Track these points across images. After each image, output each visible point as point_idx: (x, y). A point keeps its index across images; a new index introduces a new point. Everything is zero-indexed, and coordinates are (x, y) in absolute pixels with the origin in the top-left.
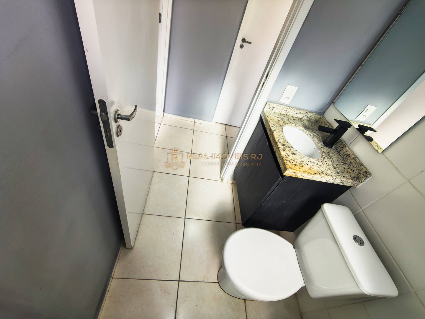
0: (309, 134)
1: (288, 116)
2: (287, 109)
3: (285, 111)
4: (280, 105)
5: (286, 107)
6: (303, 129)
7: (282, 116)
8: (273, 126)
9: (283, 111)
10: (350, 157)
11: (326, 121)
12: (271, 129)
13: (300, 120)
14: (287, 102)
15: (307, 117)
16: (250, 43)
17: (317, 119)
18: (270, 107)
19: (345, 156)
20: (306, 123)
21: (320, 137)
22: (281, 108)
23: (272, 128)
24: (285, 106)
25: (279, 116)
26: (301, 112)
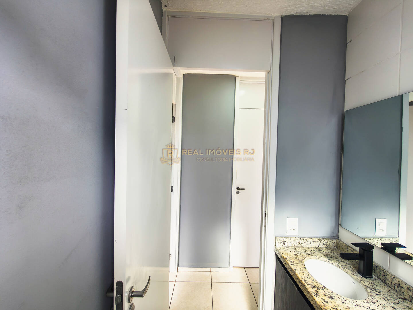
0: (336, 265)
1: (304, 247)
2: (299, 241)
3: (298, 243)
4: (289, 238)
5: (297, 239)
6: (326, 259)
7: (297, 249)
8: (292, 263)
9: (295, 243)
10: (402, 287)
11: (345, 245)
12: (291, 269)
13: (318, 249)
14: (295, 233)
15: (324, 244)
16: (244, 189)
17: (335, 244)
18: (281, 242)
19: (396, 287)
20: (326, 251)
21: (351, 266)
22: (291, 240)
23: (292, 266)
25: (294, 250)
26: (314, 240)
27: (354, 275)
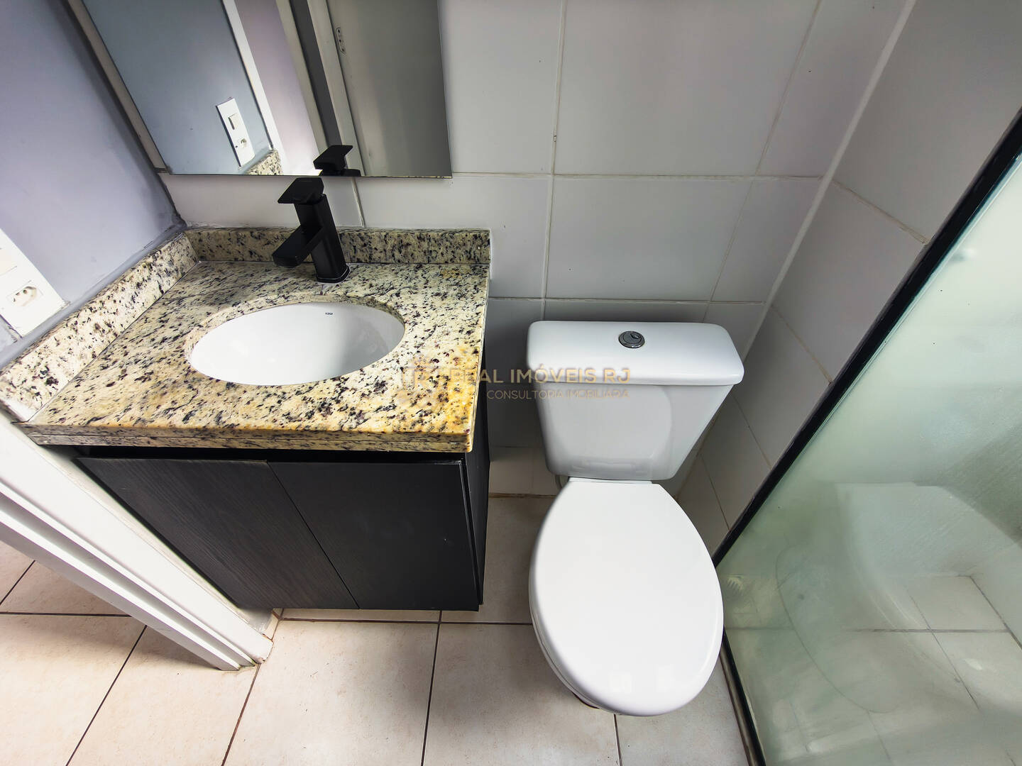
0: (264, 304)
1: (126, 331)
2: (92, 323)
3: (97, 335)
4: (50, 342)
5: (80, 320)
6: (229, 310)
7: (118, 355)
8: (180, 415)
9: (89, 341)
10: (408, 244)
11: (223, 232)
12: (204, 432)
13: (163, 299)
14: (49, 303)
15: (169, 273)
17: (191, 250)
18: (29, 383)
19: (396, 253)
20: (194, 288)
21: (290, 279)
22: (65, 344)
23: (193, 423)
24: (65, 319)
25: (113, 372)
26: (136, 280)
27: (321, 294)
